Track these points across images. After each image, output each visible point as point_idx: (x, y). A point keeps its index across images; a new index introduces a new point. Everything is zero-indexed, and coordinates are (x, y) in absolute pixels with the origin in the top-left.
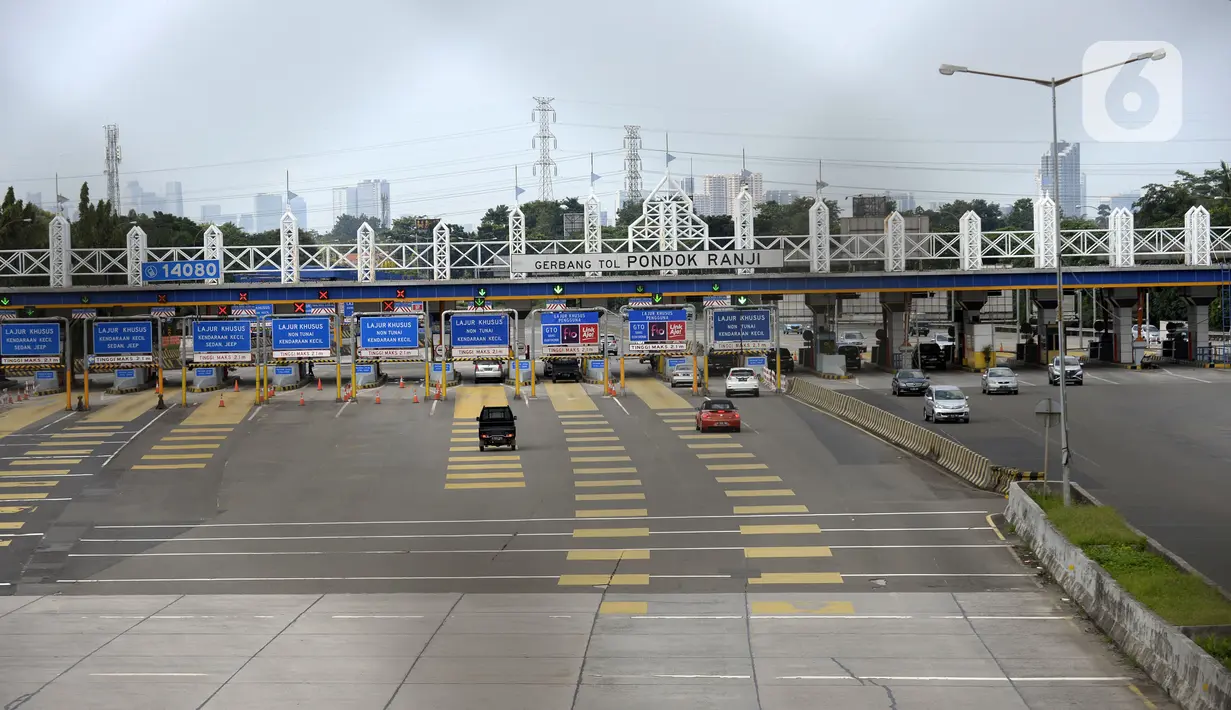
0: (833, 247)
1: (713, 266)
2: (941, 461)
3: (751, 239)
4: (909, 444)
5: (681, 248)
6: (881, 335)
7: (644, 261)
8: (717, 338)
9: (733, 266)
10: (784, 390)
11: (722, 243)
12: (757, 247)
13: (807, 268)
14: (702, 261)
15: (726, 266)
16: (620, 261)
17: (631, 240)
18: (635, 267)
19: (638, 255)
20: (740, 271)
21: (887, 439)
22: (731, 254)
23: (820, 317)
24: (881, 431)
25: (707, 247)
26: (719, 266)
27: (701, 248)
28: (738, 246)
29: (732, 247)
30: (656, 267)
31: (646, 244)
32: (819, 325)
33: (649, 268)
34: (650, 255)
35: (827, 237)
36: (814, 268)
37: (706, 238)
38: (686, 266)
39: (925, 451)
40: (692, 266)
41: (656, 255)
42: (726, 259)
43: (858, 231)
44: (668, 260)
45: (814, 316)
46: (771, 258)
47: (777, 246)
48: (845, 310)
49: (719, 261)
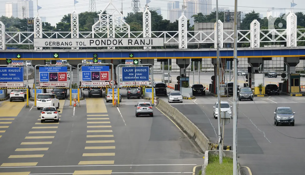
0: (189, 36)
1: (130, 45)
2: (196, 140)
3: (150, 32)
4: (188, 131)
5: (117, 36)
6: (214, 78)
7: (98, 43)
8: (124, 80)
9: (140, 45)
10: (155, 104)
11: (136, 34)
12: (153, 36)
13: (177, 47)
14: (125, 42)
15: (136, 45)
16: (86, 42)
17: (93, 32)
18: (93, 45)
19: (95, 40)
20: (145, 48)
21: (182, 129)
22: (139, 40)
23: (183, 69)
24: (182, 125)
25: (129, 36)
26: (133, 45)
27: (126, 37)
28: (144, 36)
29: (141, 36)
30: (103, 45)
31: (101, 34)
32: (182, 73)
33: (100, 46)
34: (100, 40)
35: (186, 32)
36: (180, 47)
37: (129, 32)
38: (117, 45)
39: (192, 135)
40: (121, 45)
41: (103, 39)
42: (136, 42)
43: (203, 29)
44: (109, 42)
45: (180, 69)
46: (159, 42)
47: (162, 36)
48: (203, 66)
49: (133, 43)
